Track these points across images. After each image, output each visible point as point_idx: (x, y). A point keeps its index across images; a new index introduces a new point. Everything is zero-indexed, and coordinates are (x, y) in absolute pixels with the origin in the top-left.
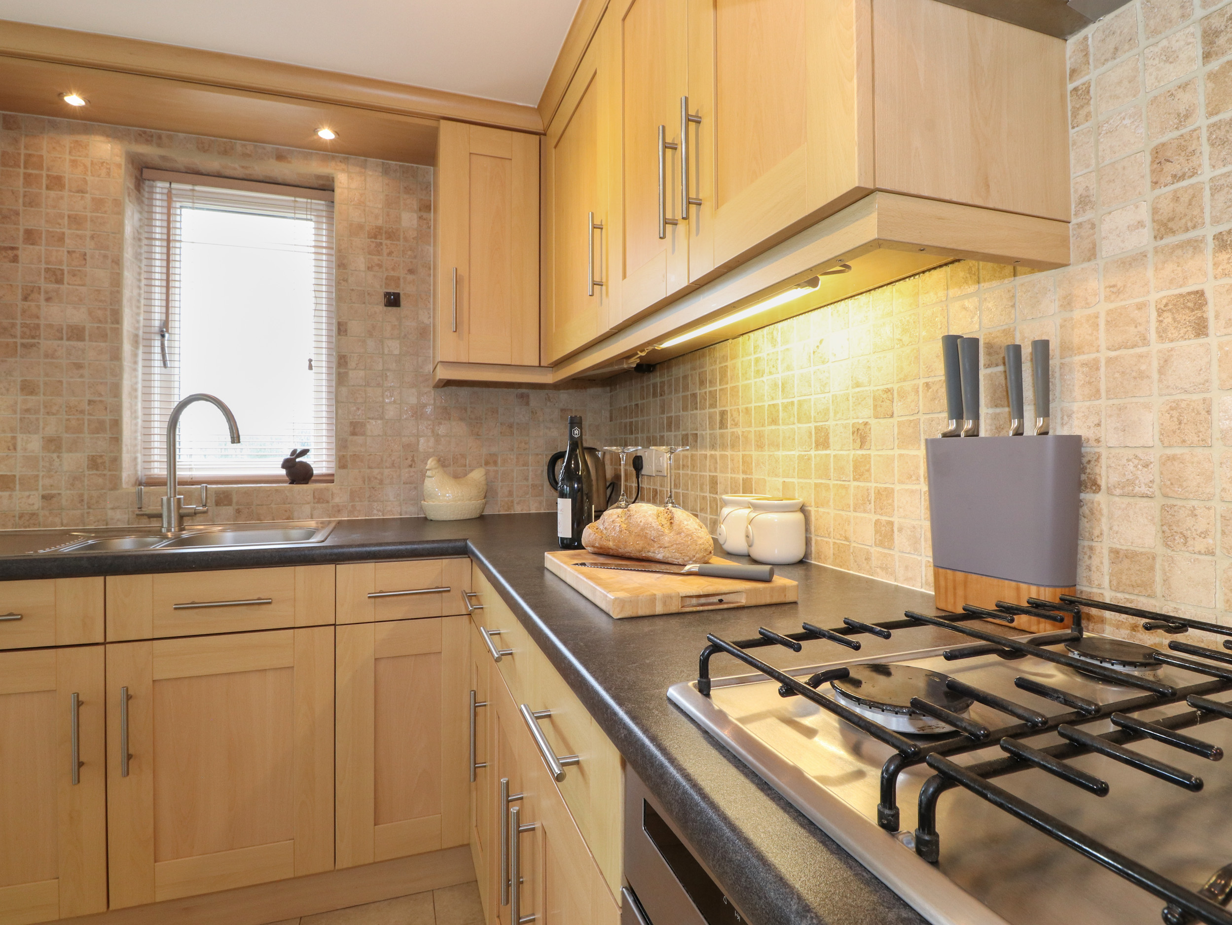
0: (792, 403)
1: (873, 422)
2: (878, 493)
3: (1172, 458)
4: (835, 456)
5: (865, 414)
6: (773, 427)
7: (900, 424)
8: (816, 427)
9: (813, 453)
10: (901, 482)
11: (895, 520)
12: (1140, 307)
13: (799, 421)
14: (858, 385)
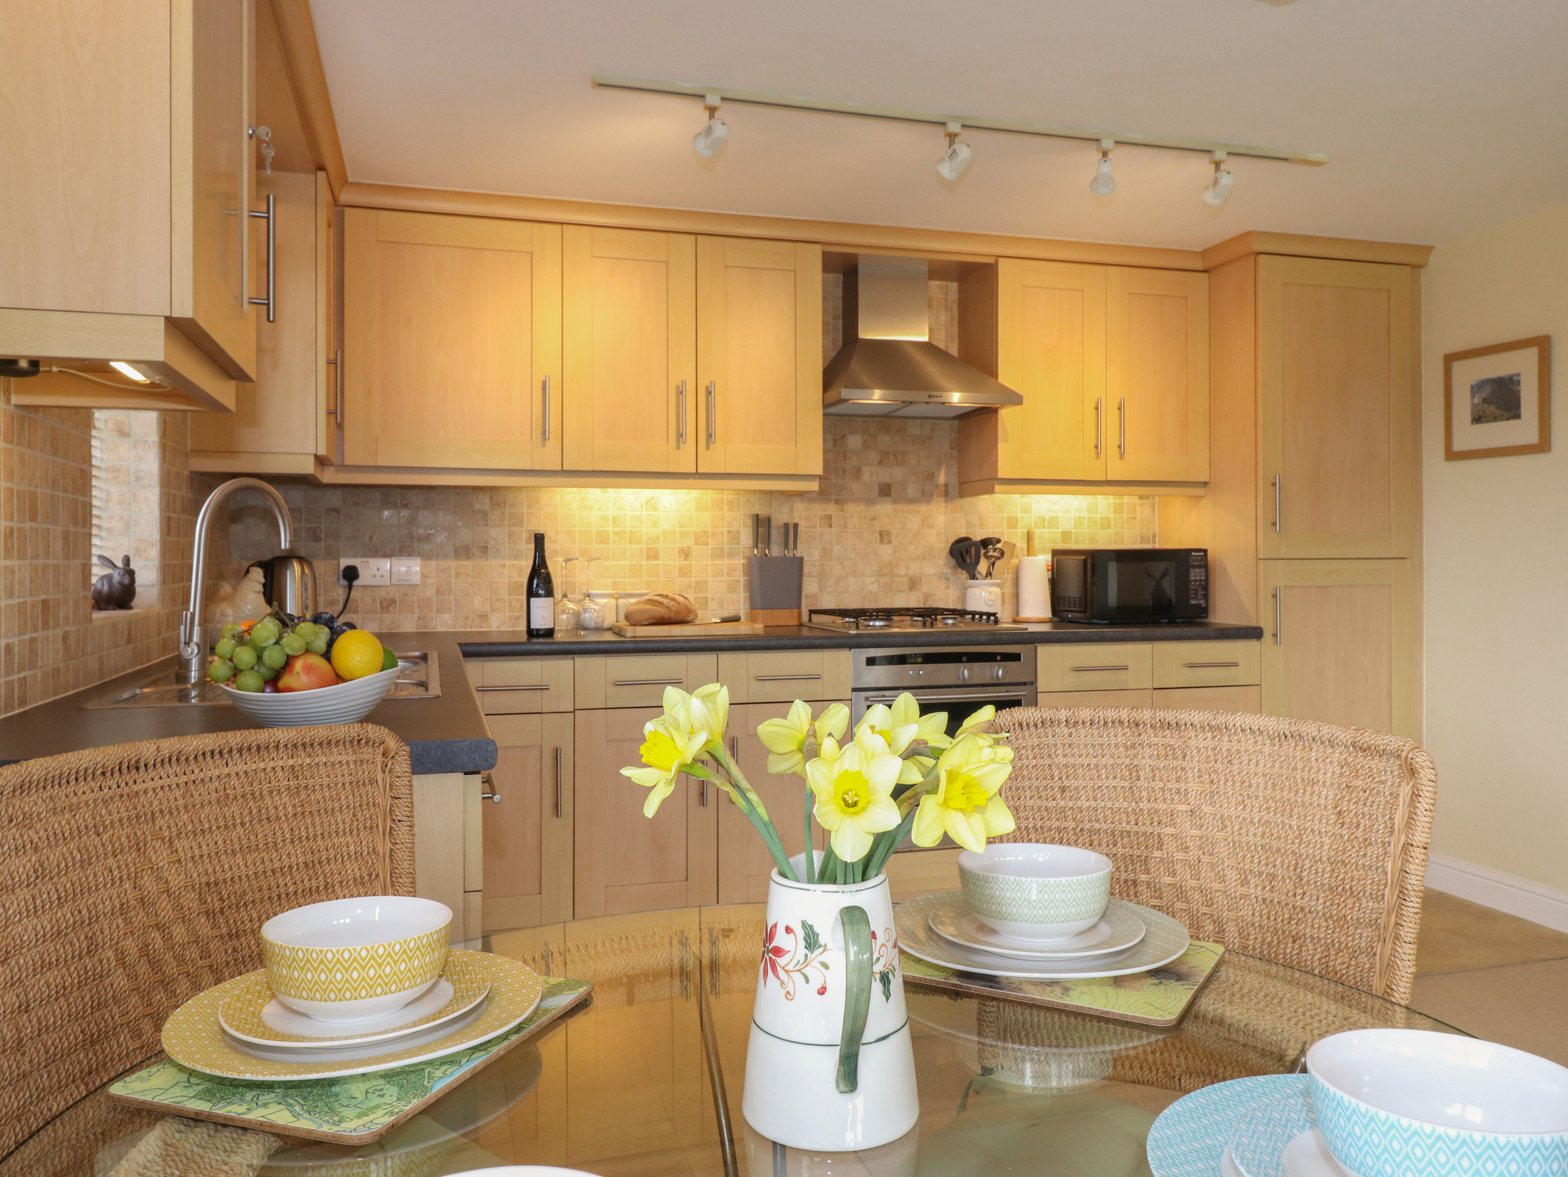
0: (624, 532)
1: (694, 547)
2: (698, 583)
3: (823, 564)
4: (664, 565)
5: (689, 542)
6: (603, 546)
7: (712, 549)
8: (647, 548)
9: (644, 562)
10: (713, 577)
11: (710, 596)
12: (815, 516)
13: (631, 542)
14: (683, 526)
